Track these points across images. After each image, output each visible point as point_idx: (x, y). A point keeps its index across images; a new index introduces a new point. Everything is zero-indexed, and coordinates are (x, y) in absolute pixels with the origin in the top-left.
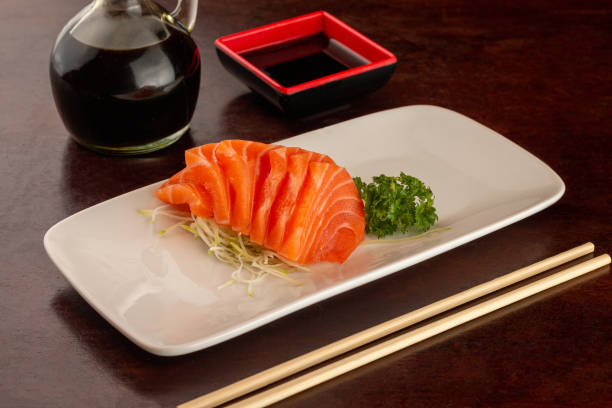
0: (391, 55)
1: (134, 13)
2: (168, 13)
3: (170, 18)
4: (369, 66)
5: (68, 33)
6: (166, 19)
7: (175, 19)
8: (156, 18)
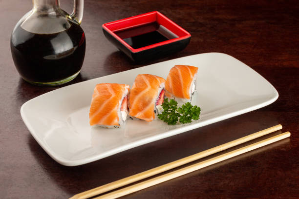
0: (188, 33)
1: (52, 15)
2: (69, 15)
3: (70, 17)
4: (178, 39)
5: (19, 26)
6: (68, 18)
7: (73, 18)
8: (63, 18)
